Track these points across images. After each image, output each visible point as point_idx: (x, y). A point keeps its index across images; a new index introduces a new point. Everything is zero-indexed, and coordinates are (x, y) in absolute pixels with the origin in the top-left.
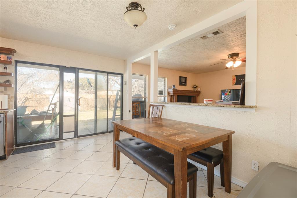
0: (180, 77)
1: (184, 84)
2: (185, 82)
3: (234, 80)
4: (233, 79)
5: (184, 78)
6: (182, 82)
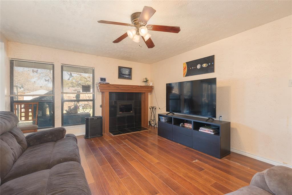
0: (120, 68)
1: (127, 76)
2: (130, 74)
3: (185, 69)
4: (184, 67)
5: (127, 69)
6: (124, 74)
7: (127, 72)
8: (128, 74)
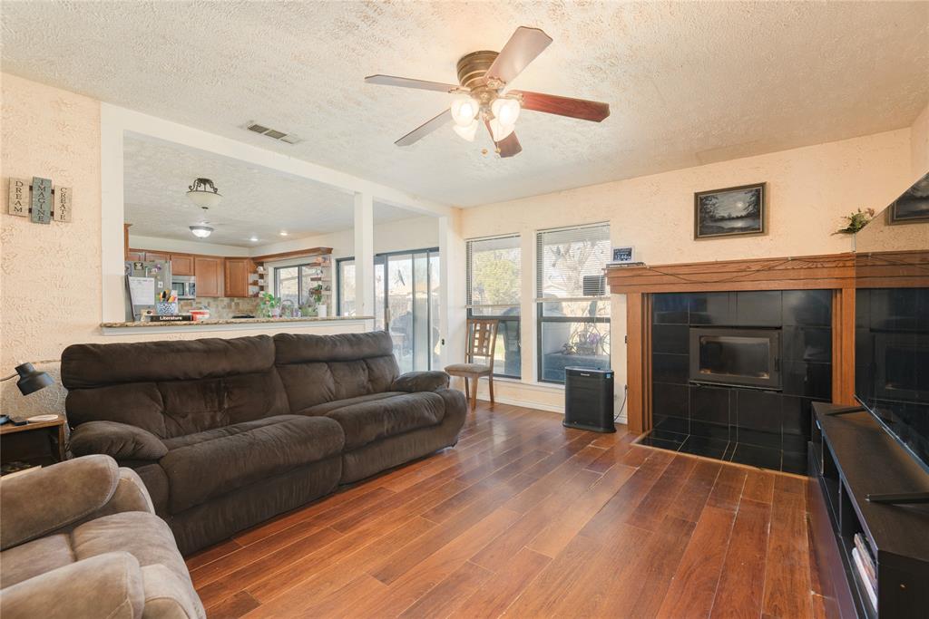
0: (703, 199)
2: (756, 213)
5: (741, 195)
6: (723, 219)
7: (740, 205)
8: (744, 213)
